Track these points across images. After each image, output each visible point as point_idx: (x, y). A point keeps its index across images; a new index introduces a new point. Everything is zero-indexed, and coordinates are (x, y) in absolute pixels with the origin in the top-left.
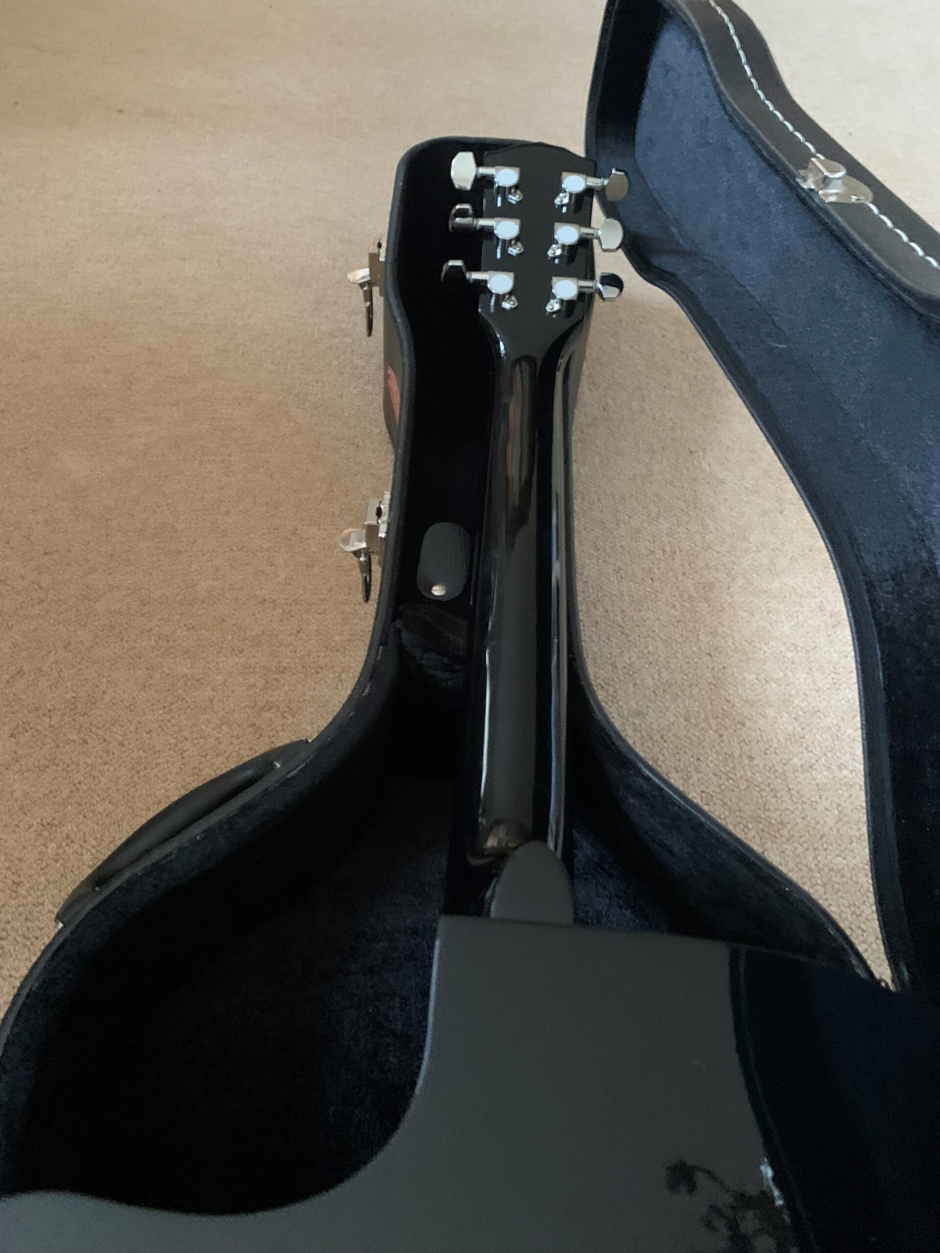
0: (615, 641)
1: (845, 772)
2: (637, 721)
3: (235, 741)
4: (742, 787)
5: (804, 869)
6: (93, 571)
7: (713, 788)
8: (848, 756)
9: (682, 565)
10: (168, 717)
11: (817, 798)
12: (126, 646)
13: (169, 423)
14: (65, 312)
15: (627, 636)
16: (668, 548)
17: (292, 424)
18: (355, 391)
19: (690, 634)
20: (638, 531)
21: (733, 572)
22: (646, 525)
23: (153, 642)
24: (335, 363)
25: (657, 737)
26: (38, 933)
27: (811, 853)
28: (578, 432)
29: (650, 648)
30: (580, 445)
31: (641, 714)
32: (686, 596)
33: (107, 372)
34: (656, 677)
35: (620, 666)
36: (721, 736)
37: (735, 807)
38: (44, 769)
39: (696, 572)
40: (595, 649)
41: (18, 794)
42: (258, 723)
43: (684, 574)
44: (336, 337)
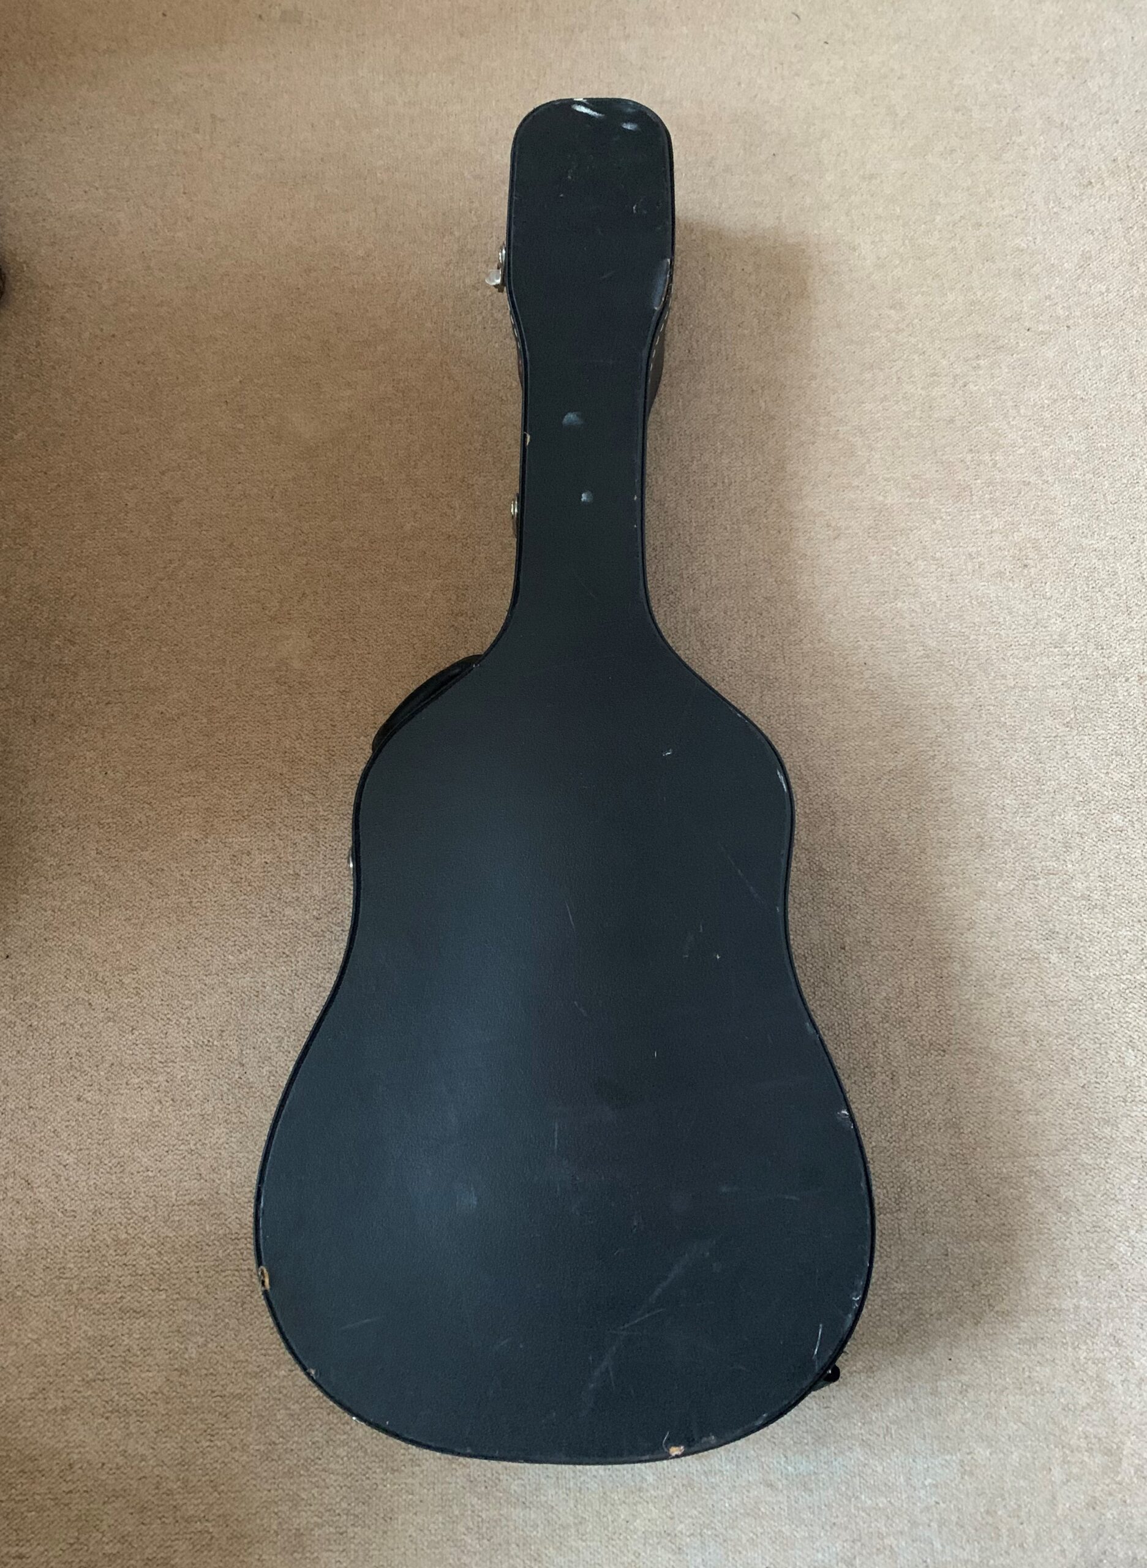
0: (683, 557)
1: (822, 644)
2: (693, 616)
3: (444, 637)
4: (754, 656)
5: (785, 706)
6: (333, 518)
7: (736, 658)
8: (826, 633)
9: (735, 494)
10: (401, 622)
11: (801, 662)
12: (366, 573)
13: (363, 387)
14: (264, 278)
15: (692, 553)
16: (726, 481)
17: (452, 382)
18: (497, 345)
19: (733, 550)
20: (706, 466)
21: (771, 498)
22: (712, 461)
23: (383, 571)
24: (479, 318)
25: (705, 626)
26: (351, 752)
27: (791, 696)
28: (668, 375)
29: (707, 562)
30: (668, 388)
31: (695, 610)
32: (735, 520)
33: (309, 339)
34: (709, 583)
35: (685, 576)
36: (746, 623)
37: (748, 669)
38: (333, 658)
39: (744, 500)
40: (669, 565)
41: (322, 674)
42: (456, 625)
43: (736, 501)
44: (478, 290)
